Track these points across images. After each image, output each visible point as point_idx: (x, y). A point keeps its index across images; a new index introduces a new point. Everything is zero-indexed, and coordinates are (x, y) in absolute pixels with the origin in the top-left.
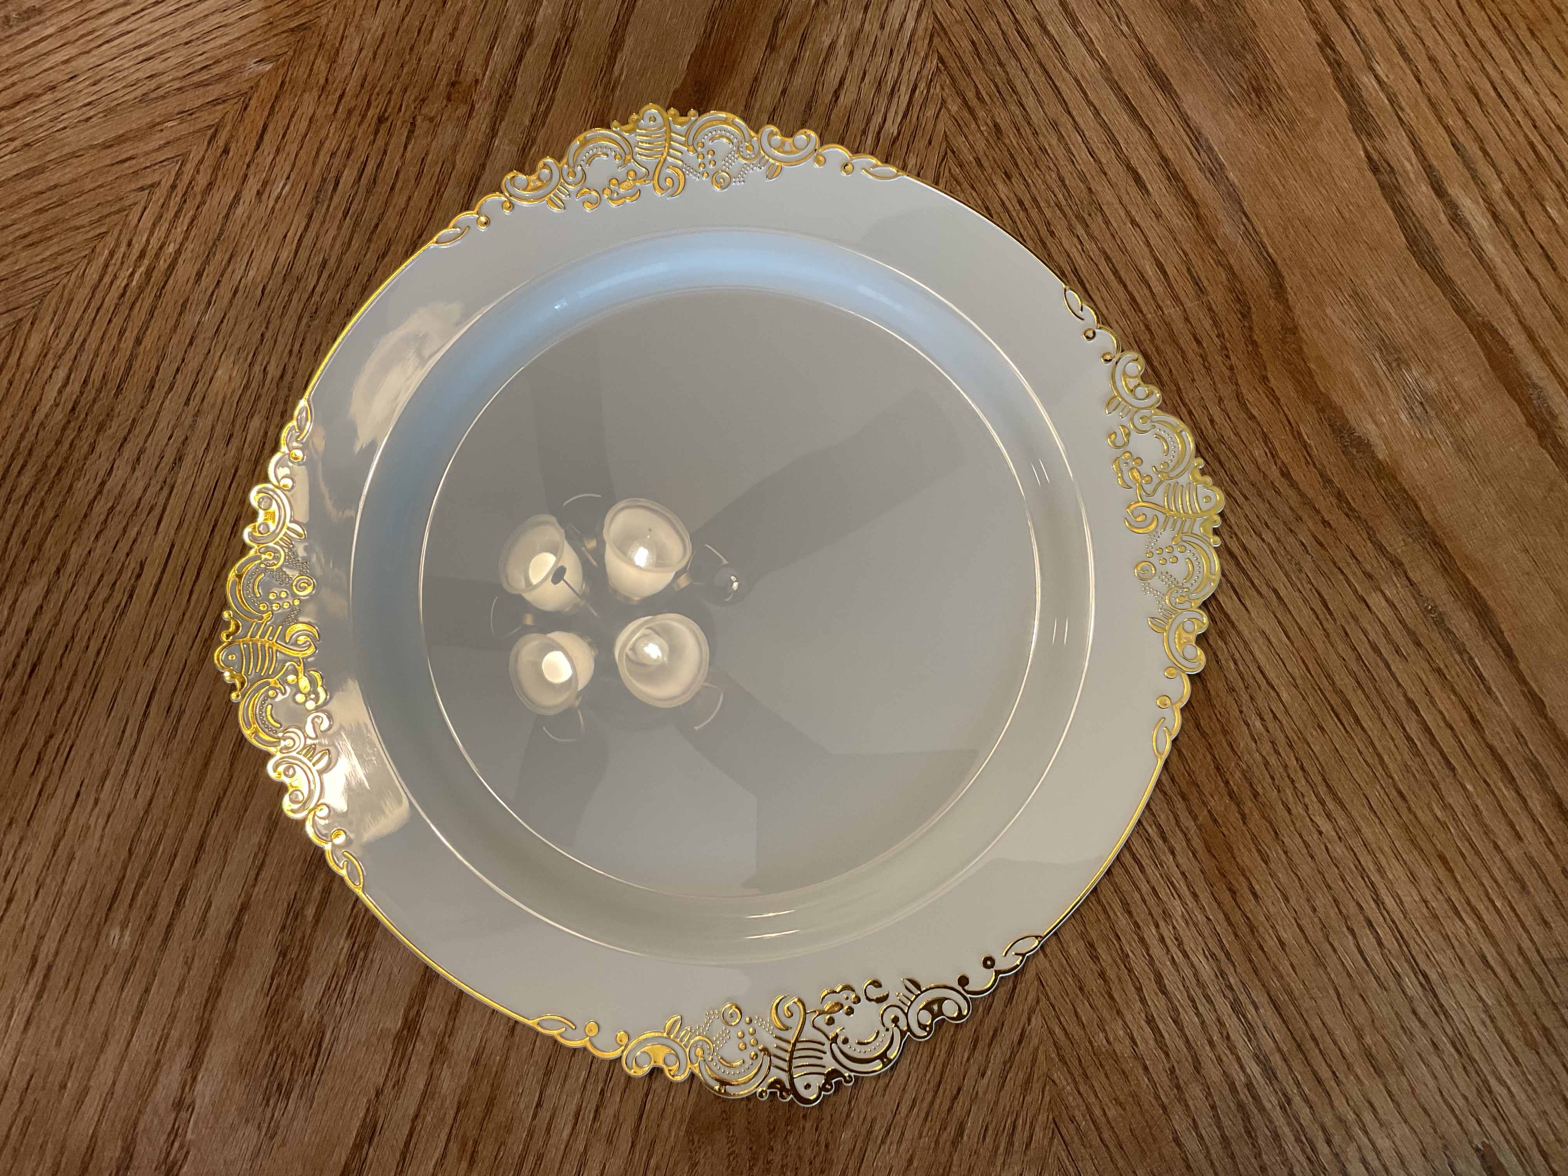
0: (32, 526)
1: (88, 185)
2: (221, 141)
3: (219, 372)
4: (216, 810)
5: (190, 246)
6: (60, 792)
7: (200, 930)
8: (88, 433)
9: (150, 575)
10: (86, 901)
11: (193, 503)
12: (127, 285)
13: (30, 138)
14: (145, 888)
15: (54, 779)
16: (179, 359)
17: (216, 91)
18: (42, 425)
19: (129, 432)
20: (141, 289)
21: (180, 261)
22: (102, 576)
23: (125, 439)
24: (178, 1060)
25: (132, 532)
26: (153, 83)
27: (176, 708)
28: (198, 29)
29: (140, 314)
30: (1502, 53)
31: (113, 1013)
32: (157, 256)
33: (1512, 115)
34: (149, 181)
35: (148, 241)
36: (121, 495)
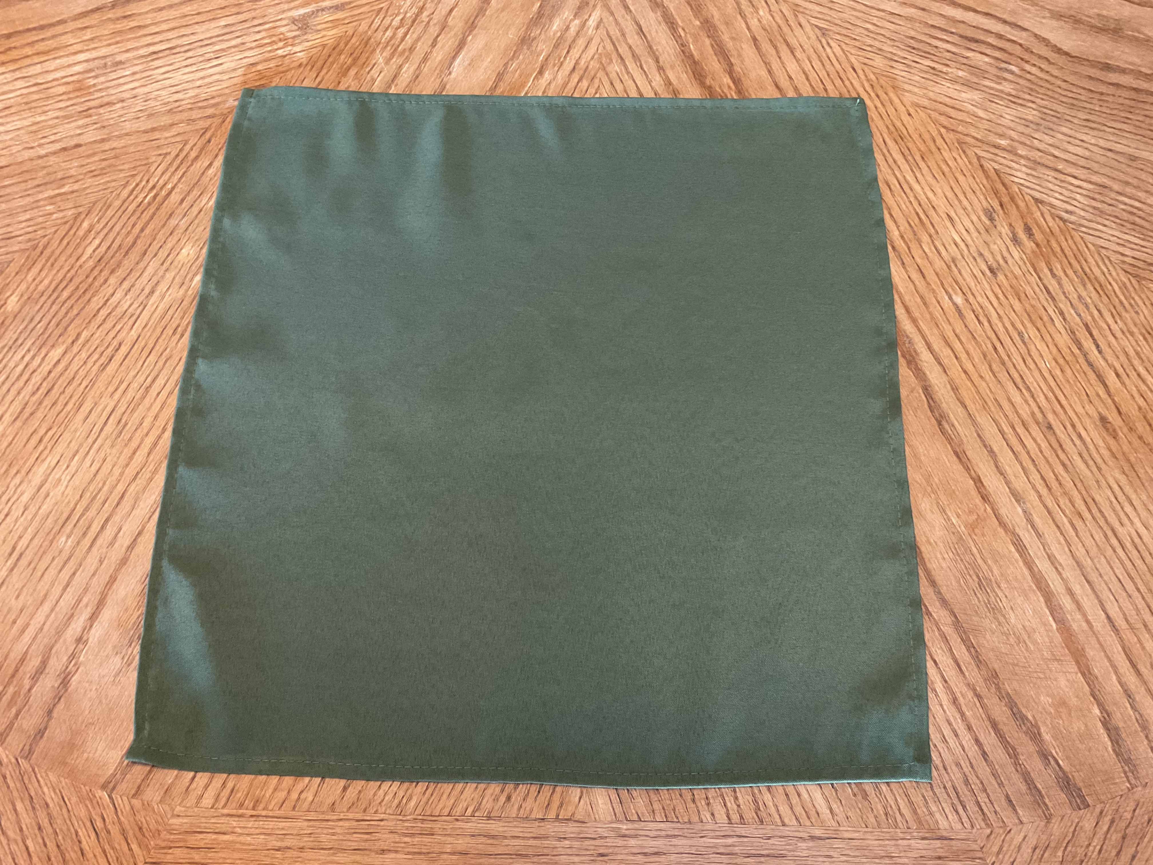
0: (64, 318)
1: (132, 149)
2: (208, 136)
3: (183, 251)
4: (135, 479)
5: (180, 186)
6: (49, 459)
7: (112, 544)
8: (106, 273)
9: (124, 350)
10: (49, 520)
11: (155, 316)
12: (142, 202)
13: (106, 124)
14: (85, 517)
15: (46, 452)
16: (163, 241)
17: (210, 111)
18: (81, 266)
19: (128, 275)
20: (149, 204)
21: (173, 193)
22: (97, 348)
23: (125, 279)
24: (83, 615)
25: (118, 327)
26: (178, 104)
27: (123, 421)
28: (207, 80)
29: (146, 216)
30: (905, 167)
31: (52, 584)
32: (161, 189)
33: (908, 197)
34: (164, 152)
35: (158, 181)
36: (116, 307)
